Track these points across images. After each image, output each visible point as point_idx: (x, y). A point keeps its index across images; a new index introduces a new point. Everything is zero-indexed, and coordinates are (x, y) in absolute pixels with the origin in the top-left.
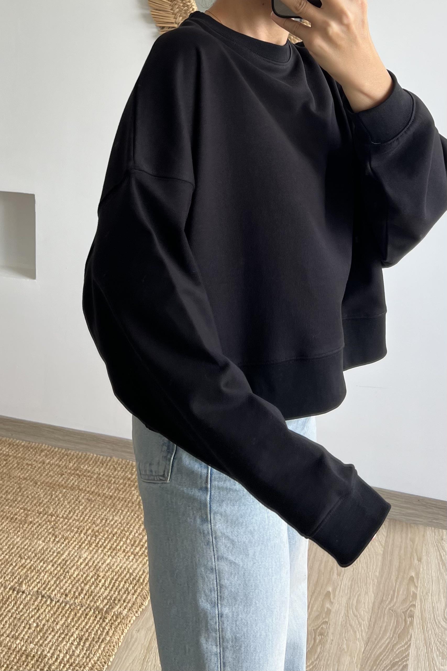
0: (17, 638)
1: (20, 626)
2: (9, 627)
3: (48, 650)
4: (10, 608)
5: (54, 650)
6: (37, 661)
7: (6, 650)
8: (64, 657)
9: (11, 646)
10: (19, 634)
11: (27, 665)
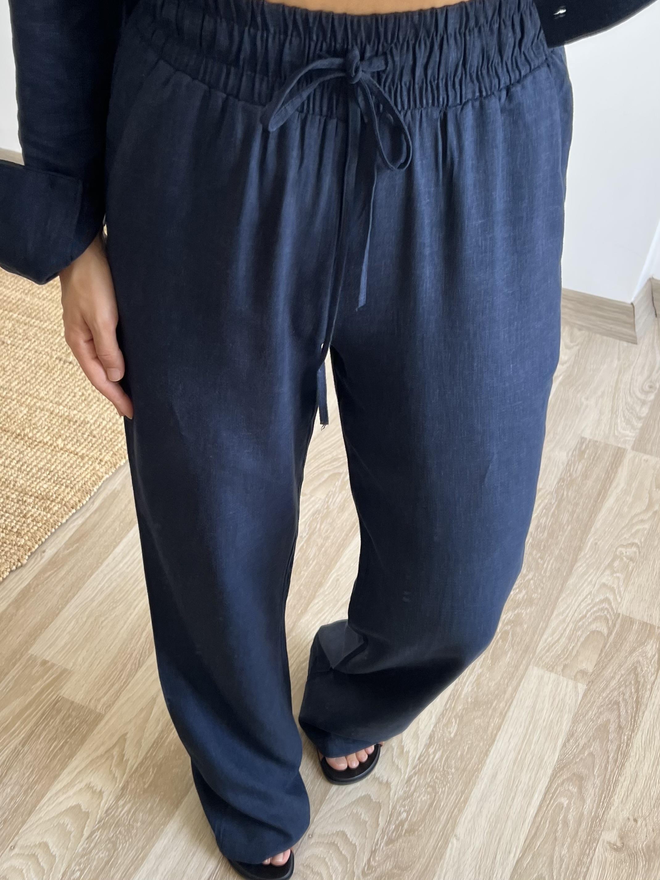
0: (61, 404)
1: (65, 393)
2: (53, 394)
3: (91, 417)
4: (55, 376)
5: (98, 417)
6: (79, 426)
7: (48, 414)
8: (106, 424)
9: (53, 411)
10: (63, 401)
11: (69, 429)
